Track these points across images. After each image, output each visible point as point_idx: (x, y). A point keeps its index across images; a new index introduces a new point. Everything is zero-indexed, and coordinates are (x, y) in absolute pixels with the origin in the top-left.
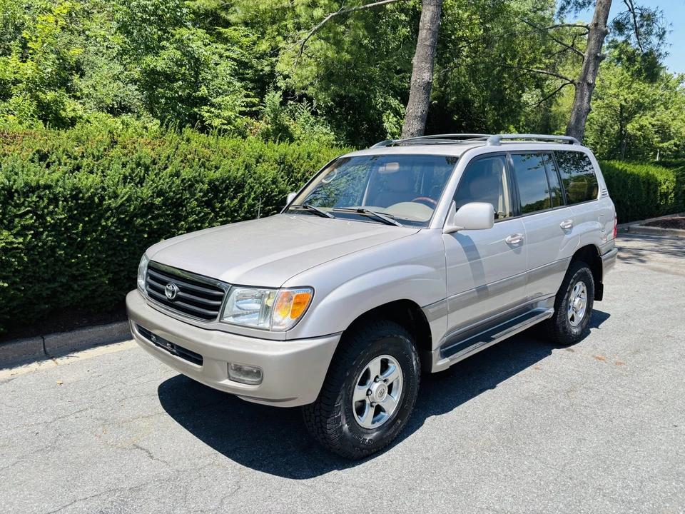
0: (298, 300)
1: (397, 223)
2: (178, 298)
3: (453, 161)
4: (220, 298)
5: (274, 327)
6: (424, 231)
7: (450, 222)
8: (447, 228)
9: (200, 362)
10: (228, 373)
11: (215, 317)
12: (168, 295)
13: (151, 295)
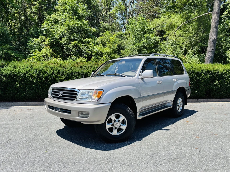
0: (99, 93)
1: (125, 76)
2: (63, 96)
3: (141, 60)
4: (76, 94)
5: (93, 100)
6: (133, 78)
7: (141, 76)
8: (140, 77)
9: (70, 113)
10: (79, 115)
11: (75, 99)
12: (60, 95)
13: (53, 97)
